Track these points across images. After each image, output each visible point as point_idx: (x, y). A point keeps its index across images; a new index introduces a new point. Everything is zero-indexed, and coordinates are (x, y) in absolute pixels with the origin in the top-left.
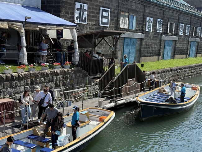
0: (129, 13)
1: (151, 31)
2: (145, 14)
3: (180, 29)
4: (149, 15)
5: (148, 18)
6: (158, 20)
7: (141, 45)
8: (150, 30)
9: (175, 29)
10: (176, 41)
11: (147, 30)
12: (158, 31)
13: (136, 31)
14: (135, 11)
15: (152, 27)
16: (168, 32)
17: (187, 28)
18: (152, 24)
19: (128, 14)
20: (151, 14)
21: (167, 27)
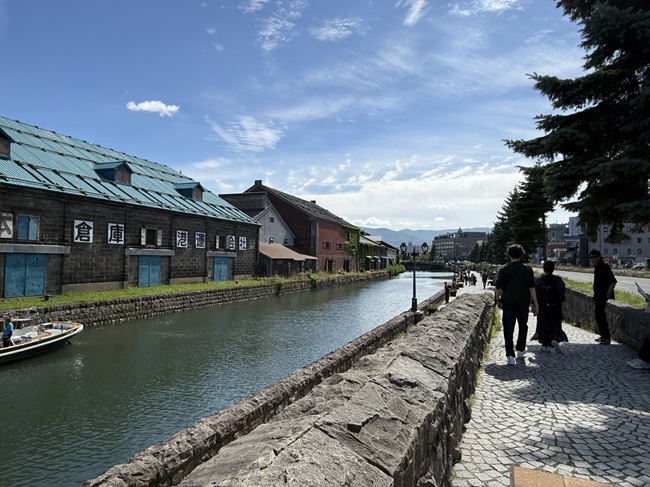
0: (13, 213)
1: (91, 241)
2: (67, 215)
3: (178, 239)
4: (80, 217)
5: (77, 222)
6: (110, 225)
7: (62, 264)
8: (89, 240)
9: (163, 238)
10: (170, 257)
11: (78, 241)
12: (112, 242)
13: (42, 241)
14: (34, 211)
15: (91, 235)
16: (143, 243)
17: (197, 237)
18: (91, 231)
19: (11, 215)
20: (88, 215)
21: (140, 236)
